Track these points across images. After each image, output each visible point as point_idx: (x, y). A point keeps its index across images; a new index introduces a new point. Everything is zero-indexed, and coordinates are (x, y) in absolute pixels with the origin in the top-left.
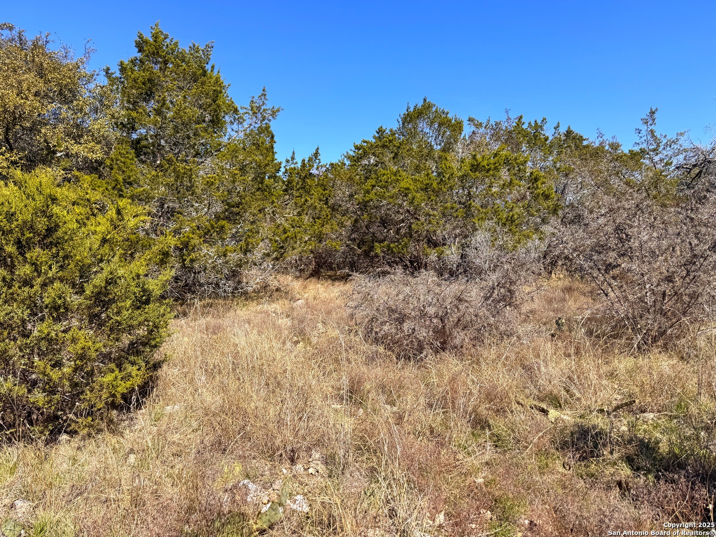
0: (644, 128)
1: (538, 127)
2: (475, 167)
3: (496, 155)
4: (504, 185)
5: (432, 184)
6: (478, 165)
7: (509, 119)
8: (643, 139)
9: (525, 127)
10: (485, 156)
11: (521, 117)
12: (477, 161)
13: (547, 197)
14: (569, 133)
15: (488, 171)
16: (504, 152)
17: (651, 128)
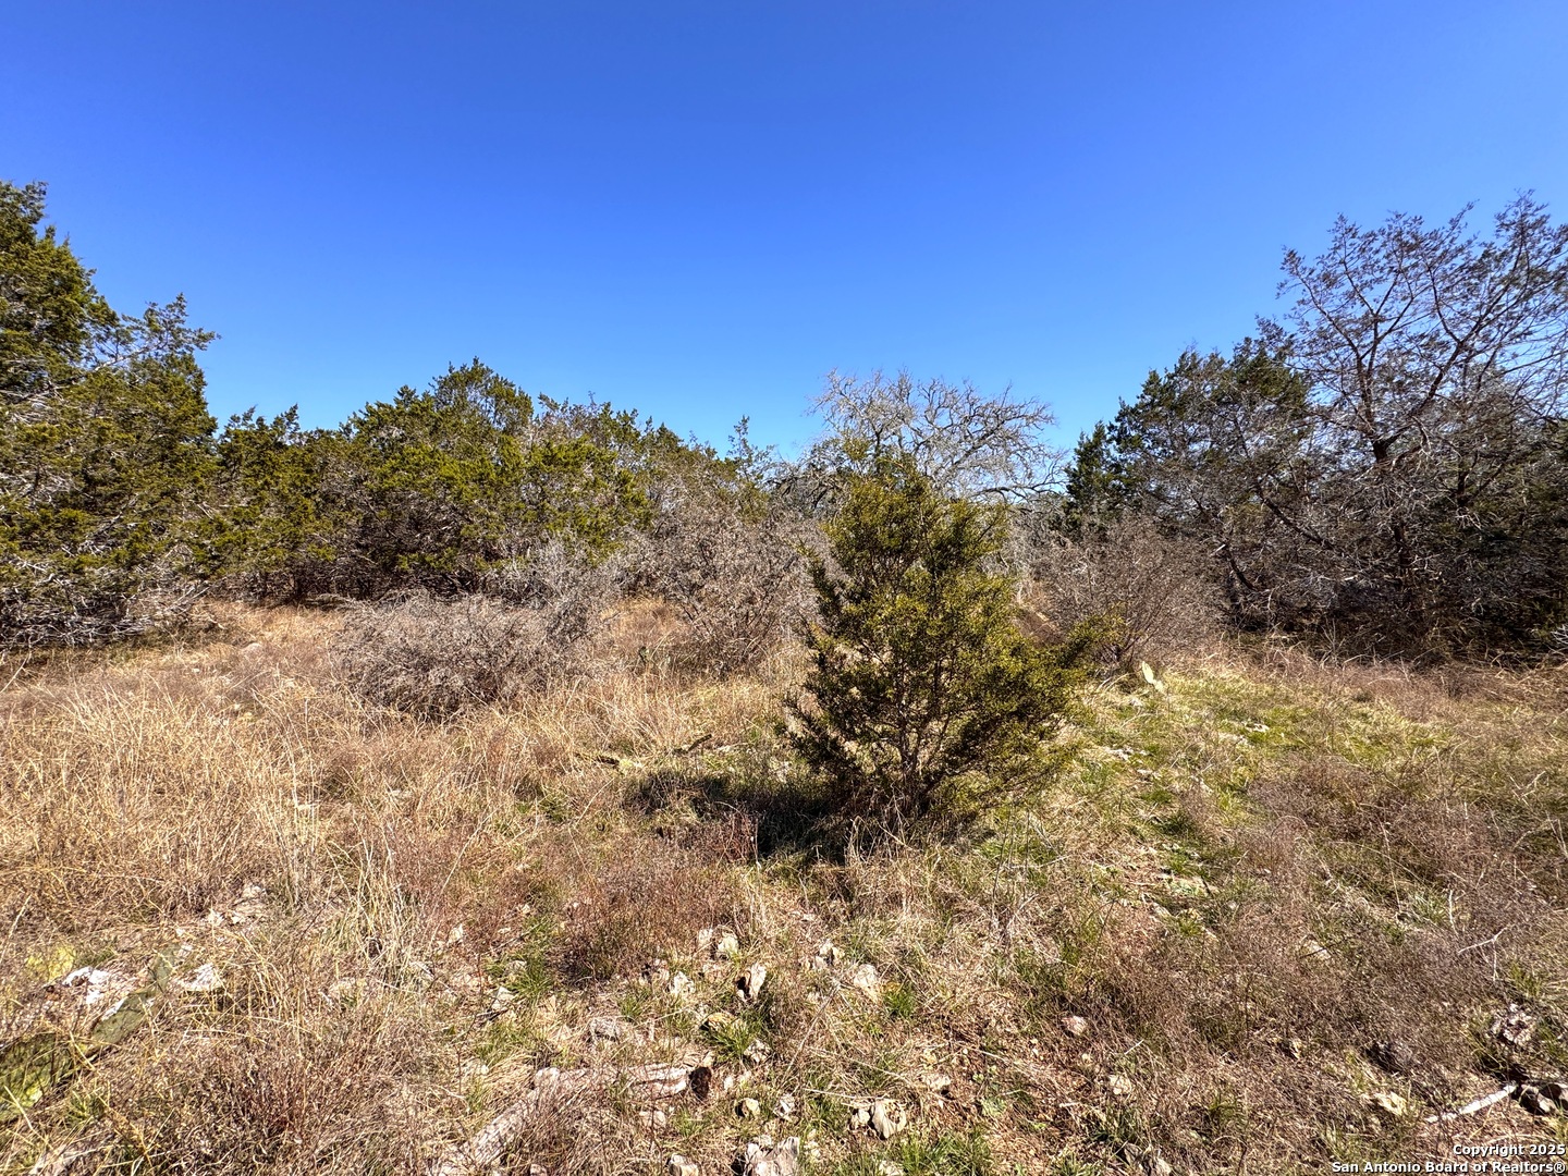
0: (737, 436)
1: (627, 419)
2: (550, 459)
3: (576, 447)
4: (587, 484)
5: (488, 474)
6: (554, 456)
7: (593, 404)
8: (736, 448)
9: (613, 416)
10: (561, 445)
11: (609, 405)
12: (552, 451)
13: (638, 503)
14: (663, 430)
15: (566, 464)
16: (587, 444)
17: (743, 436)
